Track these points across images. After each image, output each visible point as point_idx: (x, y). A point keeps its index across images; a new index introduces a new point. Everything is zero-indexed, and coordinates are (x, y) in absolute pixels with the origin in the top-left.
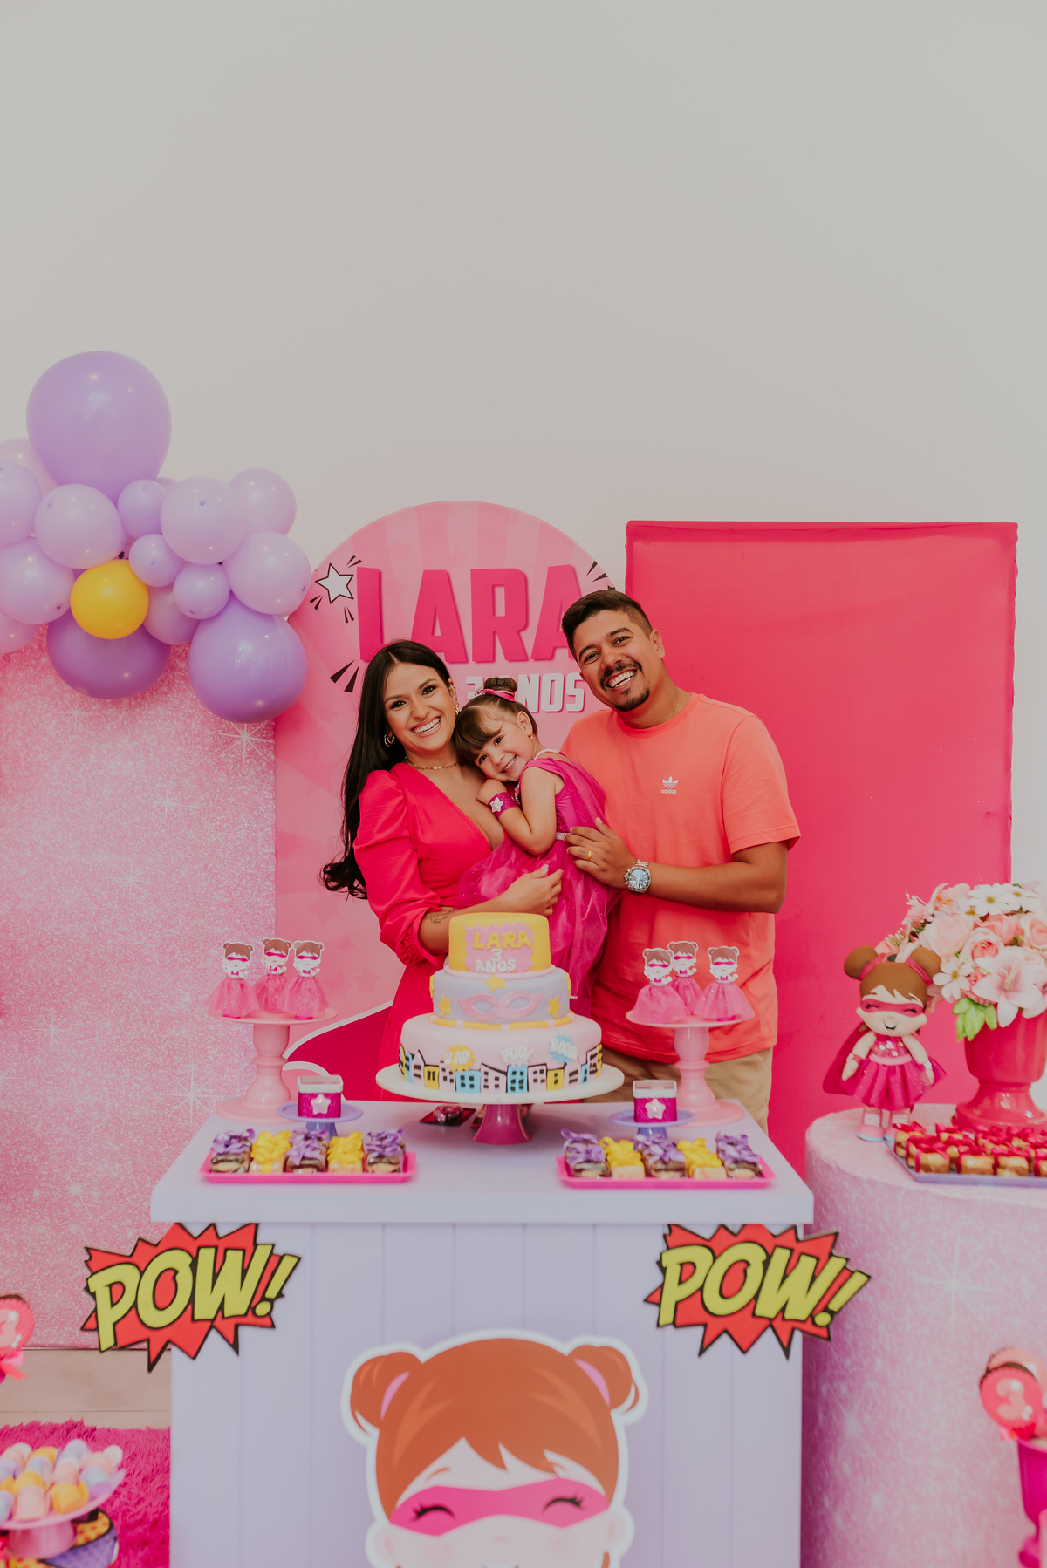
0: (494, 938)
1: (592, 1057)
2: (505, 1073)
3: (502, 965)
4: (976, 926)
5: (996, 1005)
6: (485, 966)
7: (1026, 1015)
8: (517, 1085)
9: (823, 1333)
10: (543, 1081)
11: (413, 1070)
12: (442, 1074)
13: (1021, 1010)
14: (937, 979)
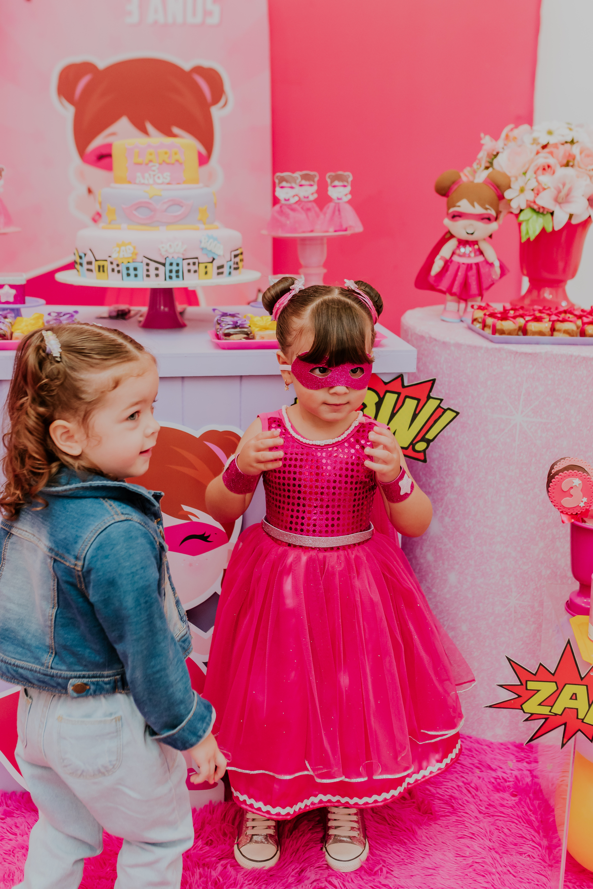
0: (151, 154)
1: (236, 256)
2: (164, 265)
3: (159, 178)
4: (538, 153)
5: (552, 214)
6: (144, 178)
7: (574, 221)
8: (174, 274)
9: (421, 456)
10: (195, 271)
11: (85, 266)
12: (110, 267)
13: (571, 216)
14: (508, 194)
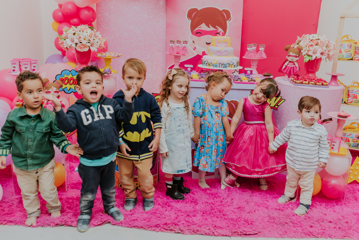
0: (221, 40)
1: (238, 63)
2: (223, 65)
3: (223, 45)
4: (310, 42)
5: (312, 56)
6: (219, 45)
7: (317, 58)
8: (225, 67)
9: (276, 109)
10: (229, 66)
11: (205, 64)
12: (211, 65)
13: (316, 57)
